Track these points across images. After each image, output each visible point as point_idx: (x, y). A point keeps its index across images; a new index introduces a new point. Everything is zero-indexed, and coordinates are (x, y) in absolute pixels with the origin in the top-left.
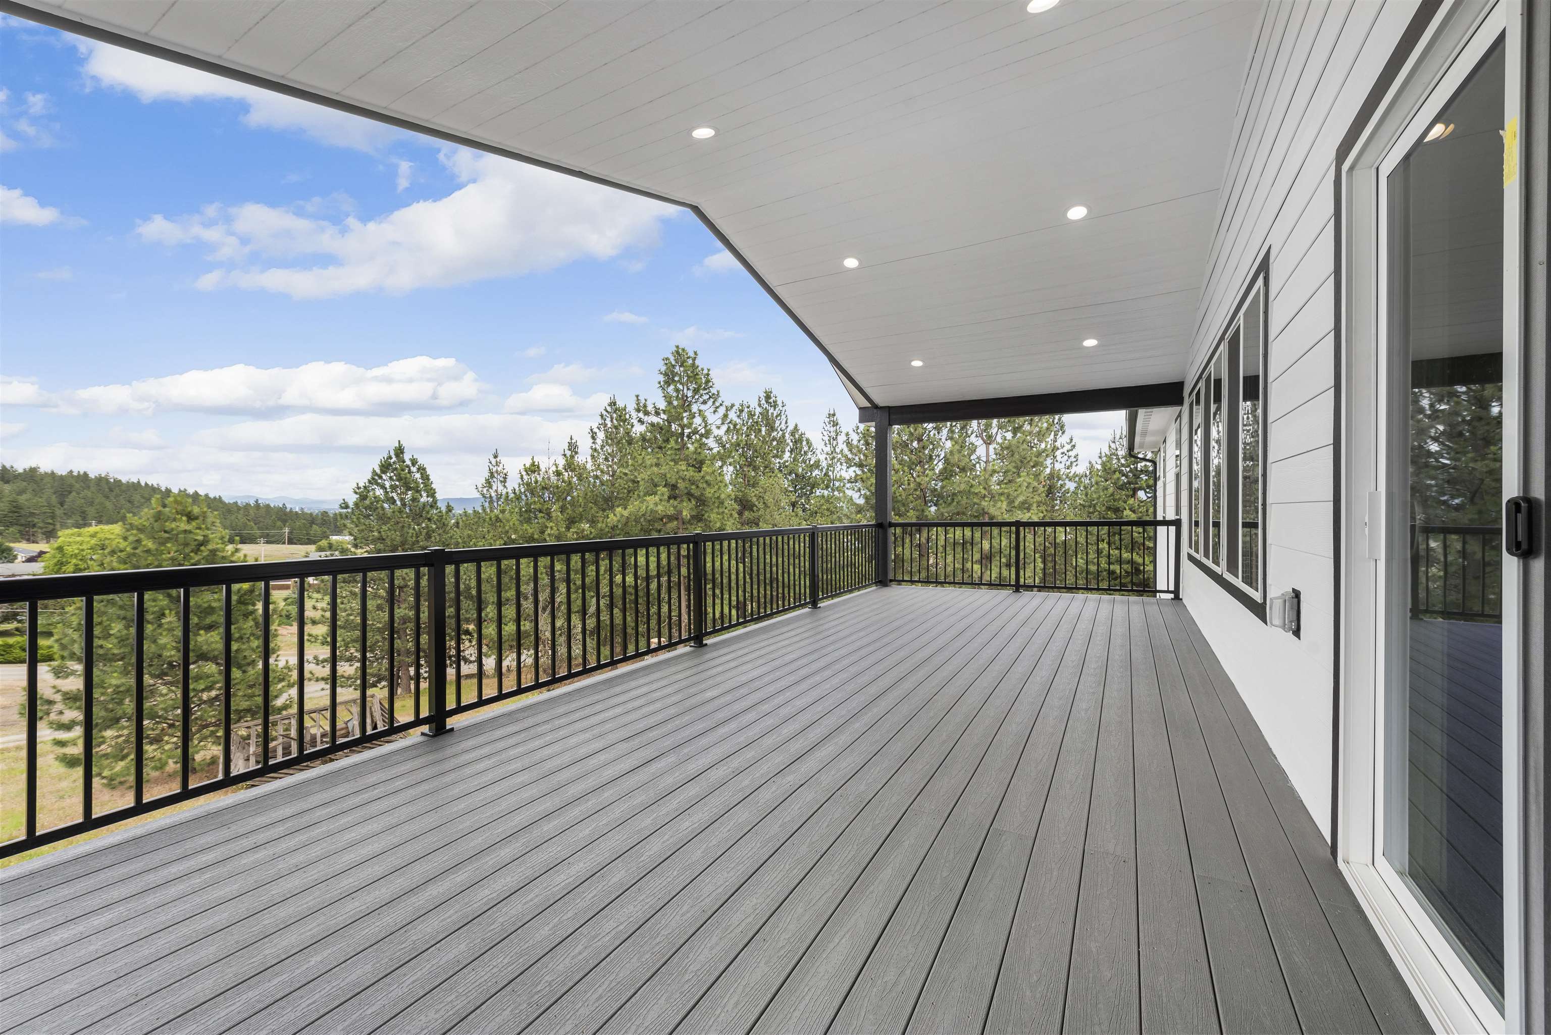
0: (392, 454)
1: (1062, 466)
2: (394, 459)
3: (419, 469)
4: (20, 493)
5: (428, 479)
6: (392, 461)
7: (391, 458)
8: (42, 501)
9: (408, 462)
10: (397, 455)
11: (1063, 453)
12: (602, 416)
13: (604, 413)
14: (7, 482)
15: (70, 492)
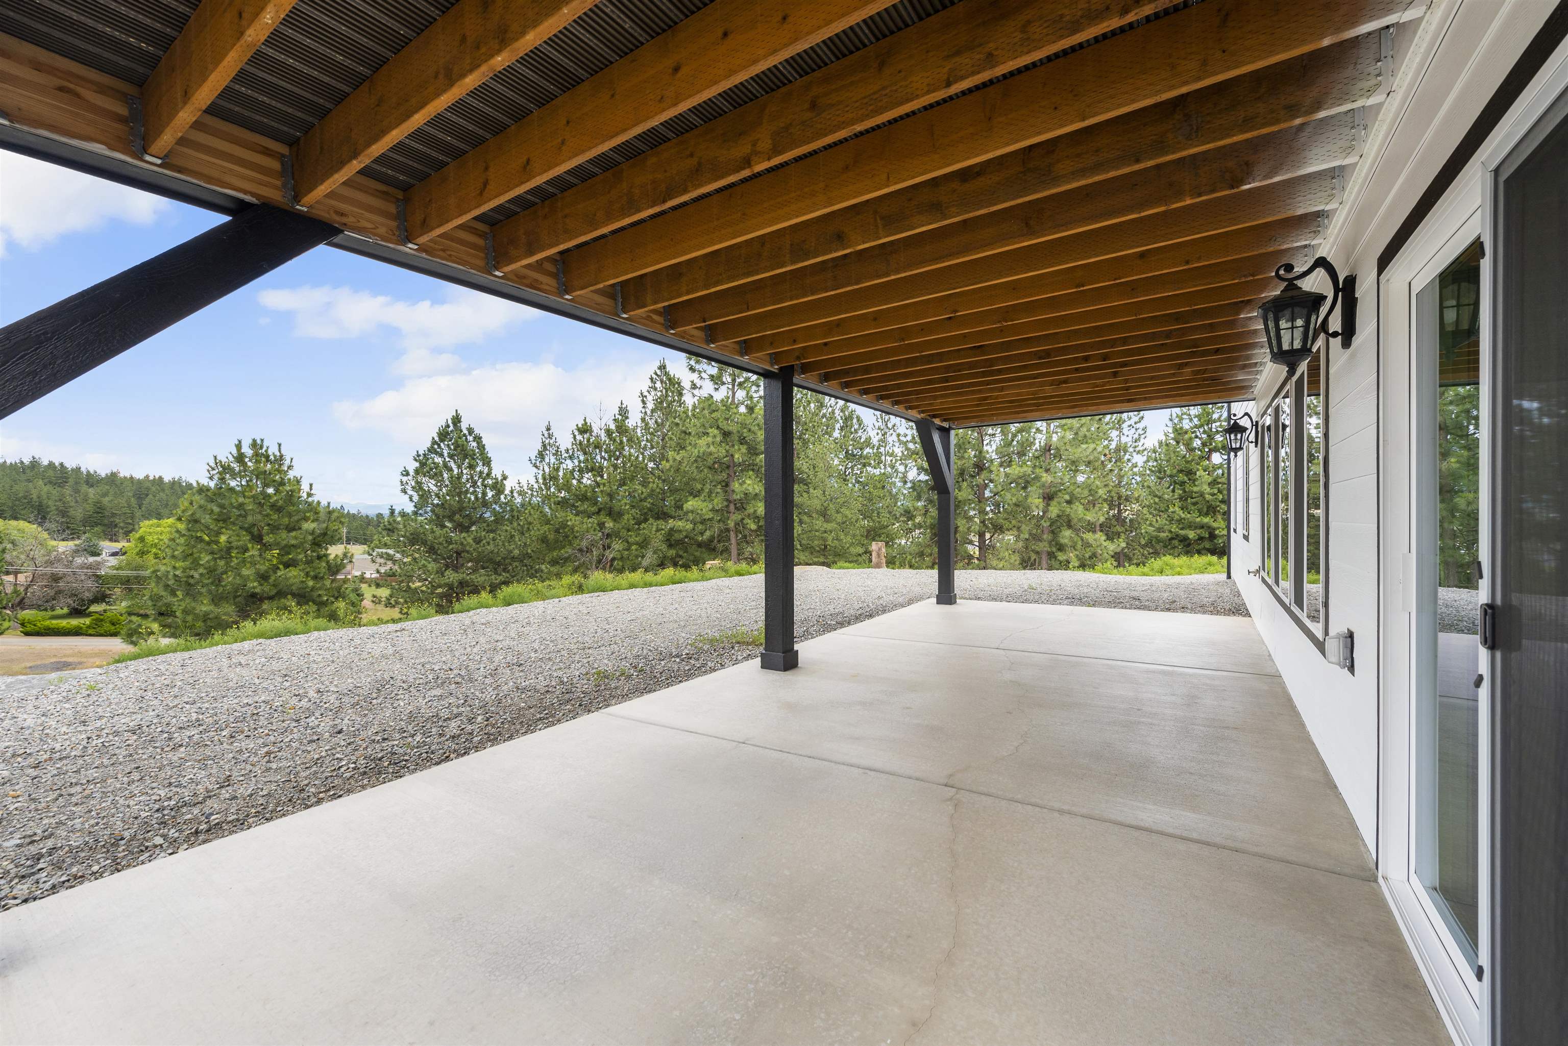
0: (450, 422)
1: (1130, 439)
2: (451, 428)
3: (475, 438)
4: (105, 495)
5: (484, 449)
6: (450, 429)
7: (448, 426)
8: (123, 502)
9: (465, 432)
10: (455, 424)
11: (1130, 426)
12: (652, 379)
13: (654, 376)
14: (92, 486)
15: (147, 495)
